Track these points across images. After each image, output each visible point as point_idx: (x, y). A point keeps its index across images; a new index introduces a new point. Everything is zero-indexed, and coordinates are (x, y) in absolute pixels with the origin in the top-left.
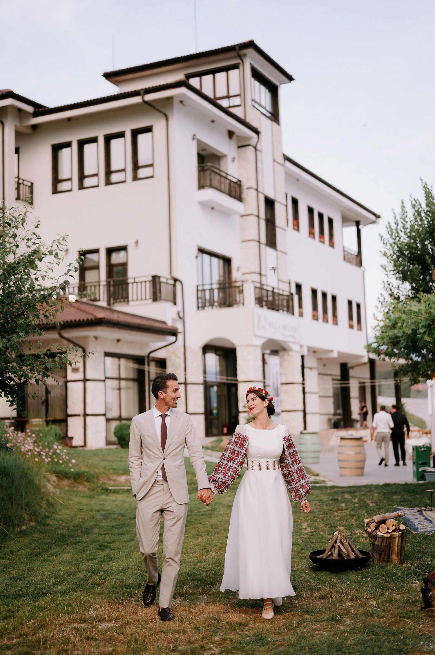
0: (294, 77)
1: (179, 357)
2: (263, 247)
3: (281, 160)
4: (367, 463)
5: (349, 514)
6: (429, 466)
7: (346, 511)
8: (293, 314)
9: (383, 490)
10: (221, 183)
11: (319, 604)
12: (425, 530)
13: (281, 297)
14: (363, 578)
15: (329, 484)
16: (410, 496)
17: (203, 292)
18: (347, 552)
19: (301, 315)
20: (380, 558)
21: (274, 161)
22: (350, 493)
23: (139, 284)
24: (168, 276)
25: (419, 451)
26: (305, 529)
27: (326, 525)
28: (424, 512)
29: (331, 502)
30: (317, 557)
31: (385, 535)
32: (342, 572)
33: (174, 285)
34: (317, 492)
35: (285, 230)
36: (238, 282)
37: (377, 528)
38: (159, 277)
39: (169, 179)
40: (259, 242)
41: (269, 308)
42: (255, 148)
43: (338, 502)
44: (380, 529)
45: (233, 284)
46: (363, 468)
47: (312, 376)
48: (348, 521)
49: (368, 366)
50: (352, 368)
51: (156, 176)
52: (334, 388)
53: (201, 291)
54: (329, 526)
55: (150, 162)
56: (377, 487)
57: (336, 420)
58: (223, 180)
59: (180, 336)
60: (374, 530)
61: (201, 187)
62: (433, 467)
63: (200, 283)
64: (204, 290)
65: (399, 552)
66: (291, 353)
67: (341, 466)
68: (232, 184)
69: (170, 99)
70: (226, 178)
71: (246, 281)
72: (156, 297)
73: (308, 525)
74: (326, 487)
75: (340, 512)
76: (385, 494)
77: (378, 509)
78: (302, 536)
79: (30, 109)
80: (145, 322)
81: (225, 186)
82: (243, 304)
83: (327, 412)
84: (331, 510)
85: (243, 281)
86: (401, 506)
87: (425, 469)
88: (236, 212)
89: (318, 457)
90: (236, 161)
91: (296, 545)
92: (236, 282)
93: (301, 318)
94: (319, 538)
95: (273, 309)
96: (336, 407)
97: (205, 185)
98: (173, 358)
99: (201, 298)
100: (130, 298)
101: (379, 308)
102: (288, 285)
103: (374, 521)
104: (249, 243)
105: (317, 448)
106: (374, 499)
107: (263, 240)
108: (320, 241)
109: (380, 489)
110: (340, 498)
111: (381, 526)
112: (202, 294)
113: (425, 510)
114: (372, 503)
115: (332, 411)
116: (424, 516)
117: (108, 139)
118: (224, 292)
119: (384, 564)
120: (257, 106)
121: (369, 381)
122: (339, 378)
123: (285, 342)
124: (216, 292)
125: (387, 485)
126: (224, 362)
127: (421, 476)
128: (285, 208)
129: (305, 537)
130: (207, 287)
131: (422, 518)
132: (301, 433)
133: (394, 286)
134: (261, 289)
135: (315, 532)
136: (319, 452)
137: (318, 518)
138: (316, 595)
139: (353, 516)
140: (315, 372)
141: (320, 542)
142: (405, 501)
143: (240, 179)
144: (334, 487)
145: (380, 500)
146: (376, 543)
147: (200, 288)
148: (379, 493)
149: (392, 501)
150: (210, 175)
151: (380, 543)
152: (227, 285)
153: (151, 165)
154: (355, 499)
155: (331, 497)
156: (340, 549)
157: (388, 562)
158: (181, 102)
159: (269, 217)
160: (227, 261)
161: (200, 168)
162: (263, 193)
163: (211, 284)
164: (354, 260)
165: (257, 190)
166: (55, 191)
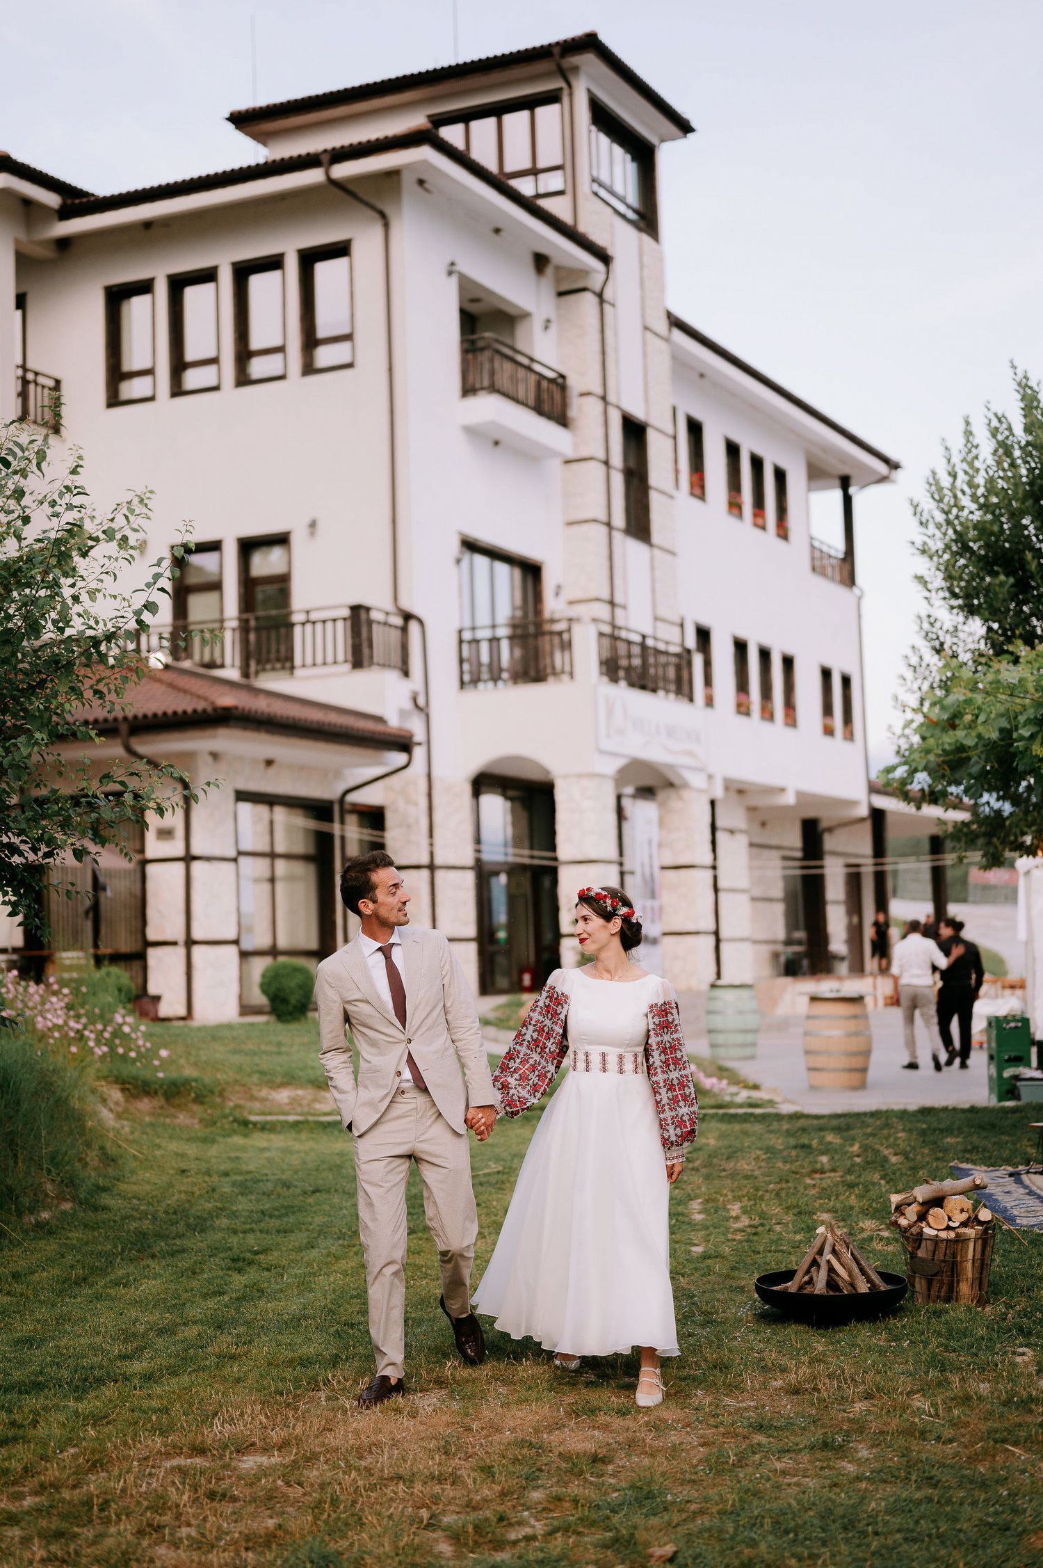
0: (694, 124)
1: (416, 804)
2: (618, 537)
3: (662, 325)
4: (875, 1058)
5: (843, 1182)
6: (1029, 1065)
7: (832, 1174)
8: (691, 700)
9: (919, 1125)
10: (514, 380)
11: (787, 1406)
12: (1033, 1221)
13: (663, 659)
14: (890, 1341)
15: (786, 1109)
16: (986, 1137)
17: (474, 645)
18: (850, 1275)
19: (709, 702)
20: (929, 1291)
21: (646, 328)
22: (838, 1130)
23: (319, 626)
24: (389, 606)
25: (1005, 1029)
26: (737, 1218)
27: (787, 1208)
28: (1025, 1178)
29: (794, 1153)
30: (774, 1288)
31: (943, 1235)
32: (838, 1326)
33: (404, 630)
34: (758, 1128)
35: (671, 497)
36: (558, 621)
37: (922, 1217)
38: (368, 609)
39: (390, 369)
40: (609, 524)
41: (632, 684)
42: (600, 295)
43: (811, 1153)
44: (930, 1219)
45: (547, 627)
46: (864, 1070)
47: (734, 851)
48: (842, 1198)
49: (867, 827)
50: (830, 830)
51: (358, 363)
52: (786, 879)
53: (470, 642)
54: (796, 1211)
55: (346, 331)
56: (903, 1115)
57: (790, 956)
58: (521, 373)
59: (419, 753)
60: (915, 1222)
61: (468, 390)
62: (1037, 1069)
63: (467, 624)
64: (476, 642)
65: (977, 1275)
66: (686, 794)
67: (812, 1065)
68: (545, 384)
69: (392, 175)
70: (529, 369)
71: (578, 620)
72: (359, 658)
73: (742, 1207)
74: (779, 1117)
75: (818, 1176)
76: (923, 1133)
77: (912, 1168)
78: (730, 1236)
79: (51, 199)
80: (333, 718)
81: (526, 389)
82: (571, 674)
83: (769, 936)
84: (796, 1173)
85: (570, 620)
86: (967, 1161)
87: (1017, 1073)
88: (554, 453)
89: (754, 1045)
90: (553, 327)
91: (716, 1257)
92: (553, 621)
93: (709, 710)
94: (772, 1242)
95: (643, 687)
96: (791, 925)
97: (478, 385)
98: (401, 804)
99: (469, 660)
100: (298, 660)
101: (909, 682)
102: (677, 630)
103: (915, 1200)
104: (585, 527)
105: (752, 1021)
106: (898, 1145)
107: (619, 520)
108: (756, 525)
109: (911, 1122)
110: (815, 1143)
111: (931, 1211)
112: (470, 652)
113: (1028, 1172)
114: (896, 1154)
115: (780, 933)
116: (1026, 1187)
117: (243, 272)
118: (525, 647)
119: (940, 1306)
120: (603, 193)
121: (870, 861)
122: (799, 854)
123: (671, 767)
124: (505, 646)
125: (926, 1112)
126: (524, 815)
127: (1009, 1089)
128: (670, 442)
129: (738, 1237)
130: (483, 634)
131: (1022, 1191)
132: (713, 986)
133: (945, 628)
134: (614, 638)
135: (762, 1225)
136: (755, 1031)
137: (767, 1191)
138: (779, 1383)
139: (851, 1186)
140: (742, 841)
141: (776, 1251)
142: (975, 1149)
143: (563, 371)
144: (797, 1116)
145: (913, 1148)
146: (921, 1254)
147: (467, 636)
148: (910, 1131)
149: (945, 1150)
150: (491, 360)
151: (930, 1254)
152: (532, 629)
153: (348, 337)
154: (852, 1145)
155: (792, 1141)
156: (831, 1270)
157: (948, 1300)
158: (421, 182)
159: (632, 464)
160: (531, 571)
161: (466, 346)
162: (618, 407)
163: (494, 627)
164: (837, 569)
165: (604, 398)
166: (114, 400)
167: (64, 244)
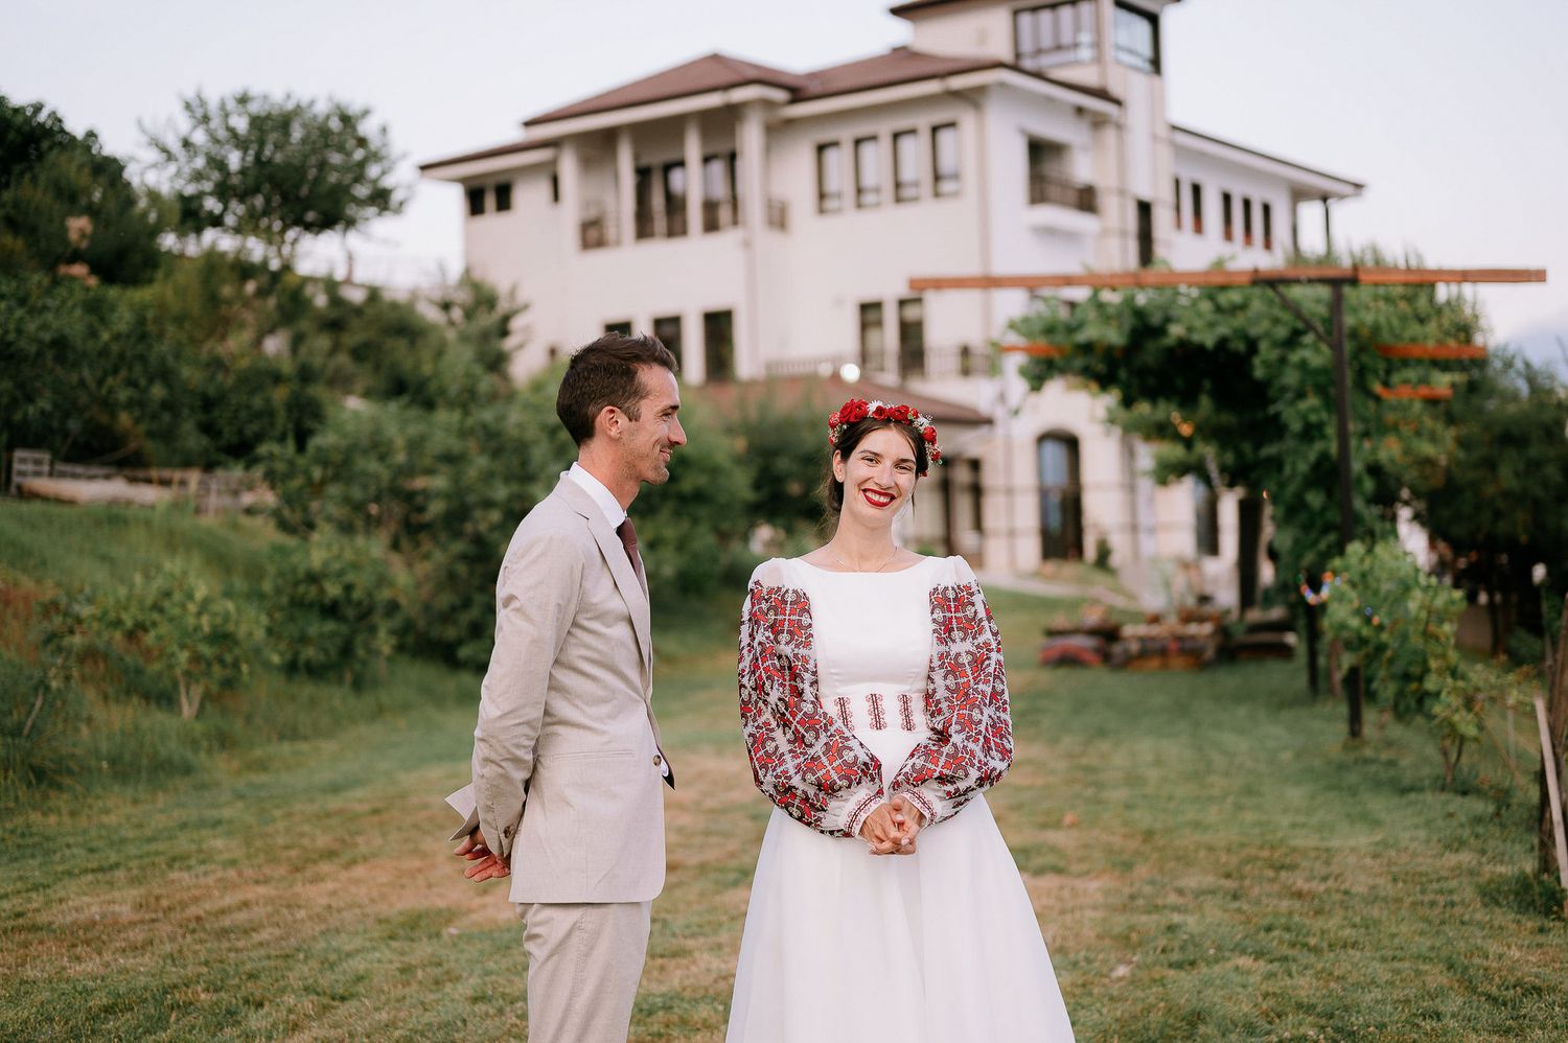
3: (1166, 132)
10: (1062, 195)
21: (1154, 135)
23: (941, 352)
24: (984, 343)
38: (971, 347)
39: (982, 199)
42: (1118, 124)
51: (963, 193)
55: (956, 172)
59: (998, 426)
61: (1034, 202)
68: (1081, 192)
72: (966, 369)
79: (779, 95)
88: (1087, 233)
90: (1089, 151)
97: (1039, 199)
98: (991, 456)
100: (929, 371)
117: (897, 136)
143: (1092, 182)
153: (958, 176)
159: (1143, 229)
162: (1133, 197)
165: (1122, 193)
166: (822, 211)
167: (790, 122)
